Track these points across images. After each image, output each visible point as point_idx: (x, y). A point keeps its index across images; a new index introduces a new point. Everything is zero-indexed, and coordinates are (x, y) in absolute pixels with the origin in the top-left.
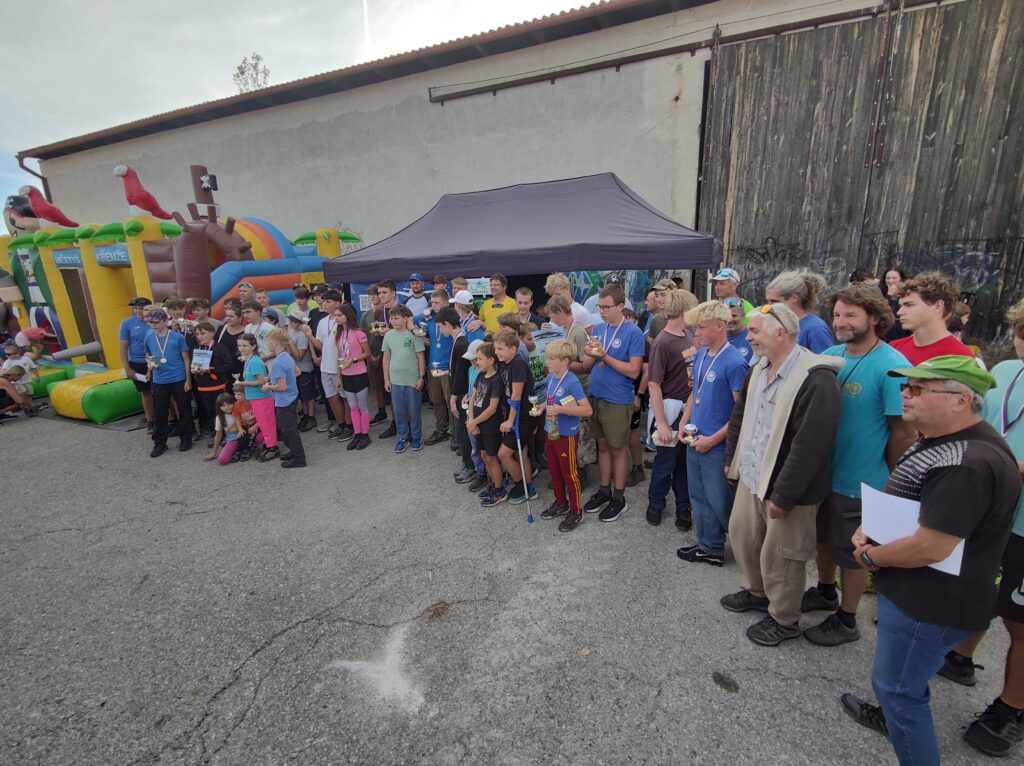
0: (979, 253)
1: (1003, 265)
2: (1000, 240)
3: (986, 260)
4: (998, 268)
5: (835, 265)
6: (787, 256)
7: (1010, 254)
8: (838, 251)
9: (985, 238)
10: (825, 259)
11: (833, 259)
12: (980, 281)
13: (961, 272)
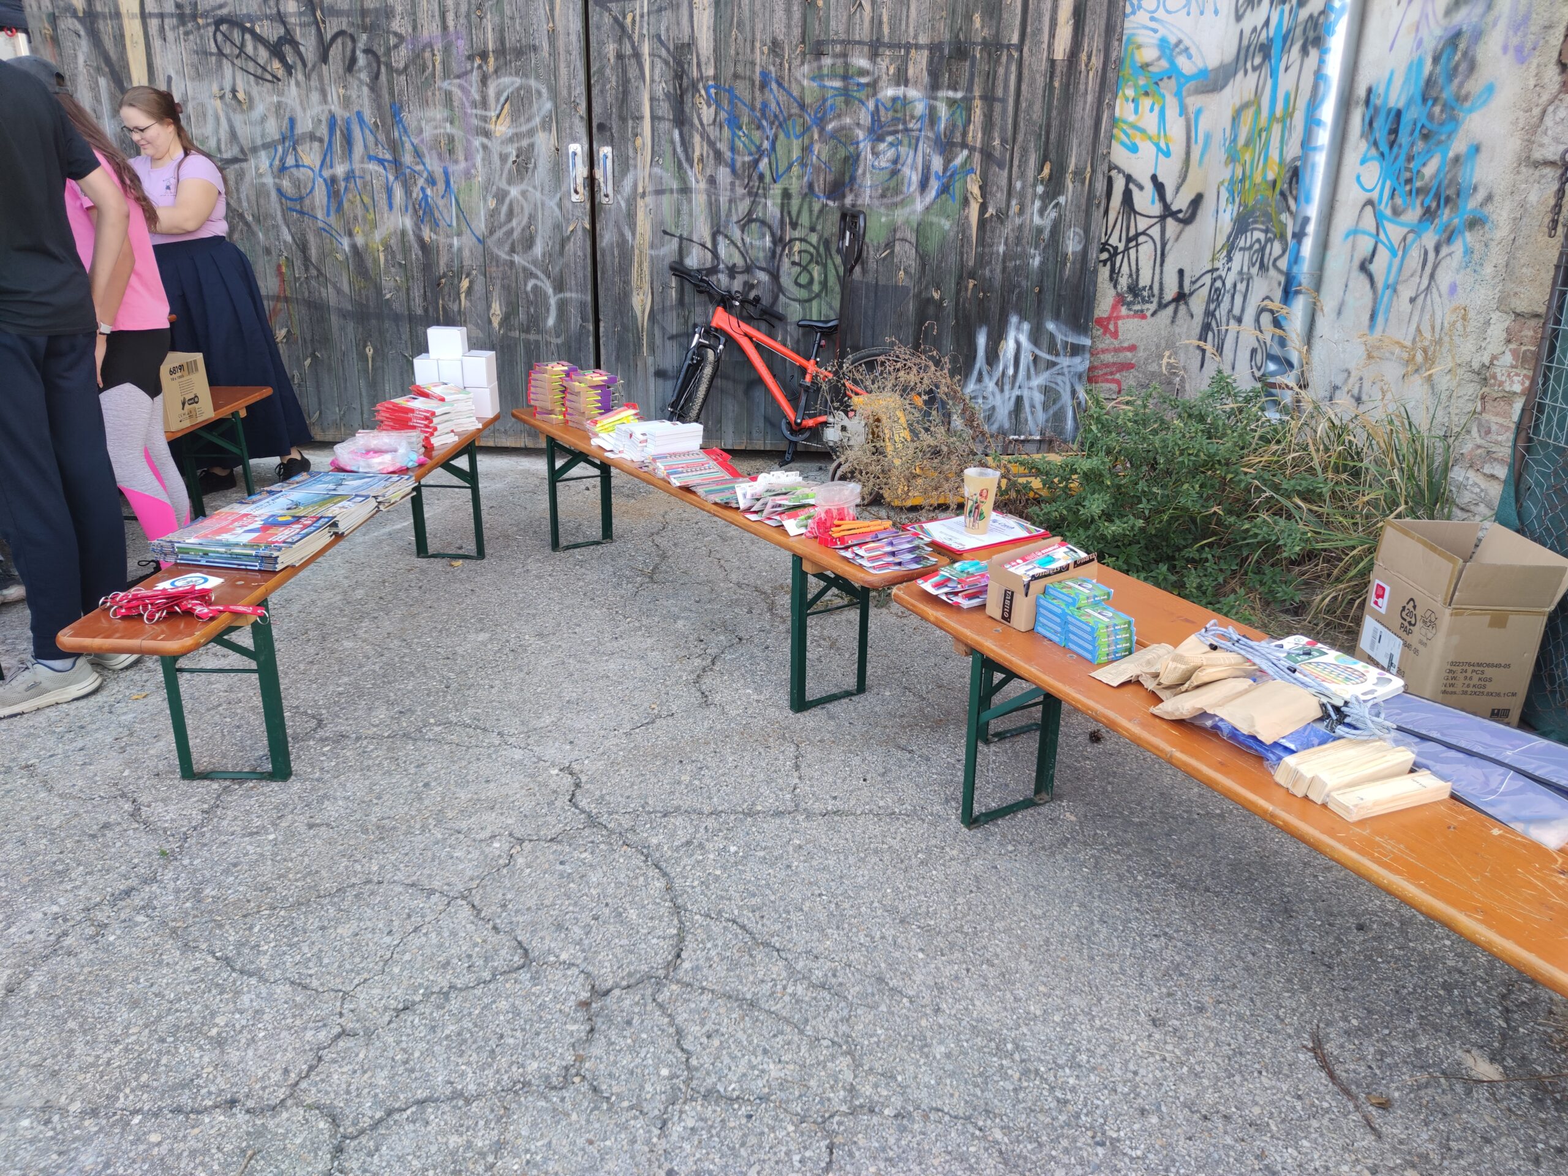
0: (913, 93)
1: (975, 135)
2: (961, 51)
3: (932, 117)
4: (964, 145)
5: (519, 103)
6: (362, 60)
7: (989, 99)
8: (519, 53)
9: (923, 40)
10: (484, 80)
11: (509, 82)
12: (924, 185)
13: (876, 154)
